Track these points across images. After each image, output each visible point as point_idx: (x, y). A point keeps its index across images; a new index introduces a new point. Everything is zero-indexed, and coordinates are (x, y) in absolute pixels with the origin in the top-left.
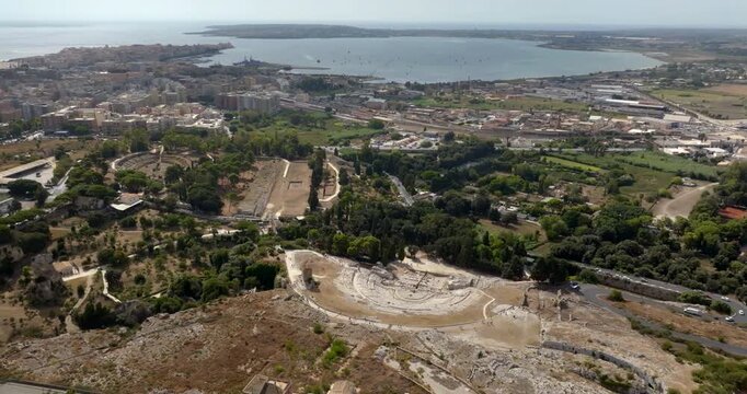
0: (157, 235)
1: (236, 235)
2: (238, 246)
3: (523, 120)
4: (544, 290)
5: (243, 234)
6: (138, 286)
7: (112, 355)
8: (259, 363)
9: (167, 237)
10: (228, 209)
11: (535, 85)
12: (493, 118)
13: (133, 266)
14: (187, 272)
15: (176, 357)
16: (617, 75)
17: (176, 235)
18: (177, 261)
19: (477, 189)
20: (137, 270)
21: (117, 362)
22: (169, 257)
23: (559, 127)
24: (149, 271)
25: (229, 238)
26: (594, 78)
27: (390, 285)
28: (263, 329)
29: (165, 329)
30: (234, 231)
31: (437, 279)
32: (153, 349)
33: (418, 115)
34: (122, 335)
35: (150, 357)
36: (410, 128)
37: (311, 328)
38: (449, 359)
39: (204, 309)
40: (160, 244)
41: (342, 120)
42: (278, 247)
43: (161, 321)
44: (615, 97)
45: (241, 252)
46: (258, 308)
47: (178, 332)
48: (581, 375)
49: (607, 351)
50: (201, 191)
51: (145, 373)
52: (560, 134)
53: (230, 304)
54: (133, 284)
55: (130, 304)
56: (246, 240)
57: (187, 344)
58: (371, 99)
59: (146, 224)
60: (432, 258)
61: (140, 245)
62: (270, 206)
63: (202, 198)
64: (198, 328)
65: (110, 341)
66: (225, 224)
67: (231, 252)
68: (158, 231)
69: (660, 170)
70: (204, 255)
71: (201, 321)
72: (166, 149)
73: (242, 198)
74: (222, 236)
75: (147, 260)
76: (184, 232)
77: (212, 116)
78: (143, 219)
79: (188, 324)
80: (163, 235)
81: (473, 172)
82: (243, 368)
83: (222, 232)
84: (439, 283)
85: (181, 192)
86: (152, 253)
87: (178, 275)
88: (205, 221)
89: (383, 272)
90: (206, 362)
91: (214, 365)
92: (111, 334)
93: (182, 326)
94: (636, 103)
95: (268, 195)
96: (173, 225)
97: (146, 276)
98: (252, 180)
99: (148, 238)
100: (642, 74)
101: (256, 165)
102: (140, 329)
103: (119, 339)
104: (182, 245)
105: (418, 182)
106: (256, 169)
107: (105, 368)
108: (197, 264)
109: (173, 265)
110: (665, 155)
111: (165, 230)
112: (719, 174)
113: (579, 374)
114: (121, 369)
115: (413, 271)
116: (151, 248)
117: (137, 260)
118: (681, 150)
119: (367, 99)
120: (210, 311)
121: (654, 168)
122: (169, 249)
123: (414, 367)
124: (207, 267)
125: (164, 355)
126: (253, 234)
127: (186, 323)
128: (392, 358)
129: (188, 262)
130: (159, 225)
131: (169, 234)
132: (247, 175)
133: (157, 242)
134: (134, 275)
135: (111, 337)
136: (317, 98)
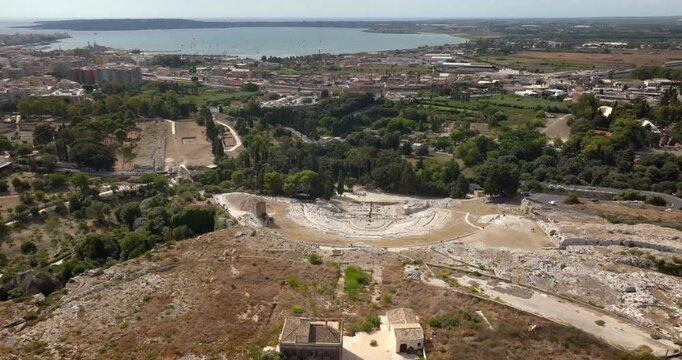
0: (40, 197)
1: (141, 190)
2: (149, 199)
3: (384, 79)
4: (500, 203)
5: (149, 187)
6: (28, 256)
7: (34, 331)
8: (263, 308)
9: (54, 198)
10: (121, 166)
11: (377, 56)
12: (356, 79)
13: (14, 235)
14: (90, 233)
15: (139, 319)
16: (441, 48)
17: (65, 195)
18: (75, 224)
19: (376, 131)
20: (21, 239)
21: (46, 339)
22: (61, 220)
23: (420, 83)
24: (39, 239)
25: (133, 194)
26: (424, 50)
27: (342, 217)
28: (244, 267)
29: (106, 286)
30: (138, 185)
31: (386, 207)
32: (99, 313)
33: (285, 81)
34: (39, 304)
35: (99, 323)
36: (283, 90)
37: (306, 260)
38: (492, 268)
39: (149, 258)
40: (46, 207)
41: (211, 88)
42: (202, 193)
43: (95, 279)
44: (448, 61)
45: (155, 204)
46: (222, 247)
47: (127, 287)
48: (632, 265)
49: (635, 238)
50: (86, 145)
51: (100, 347)
52: (422, 88)
53: (183, 248)
54: (19, 255)
55: (23, 276)
56: (155, 193)
57: (147, 300)
58: (234, 70)
59: (21, 187)
60: (369, 189)
61: (20, 209)
62: (169, 160)
63: (91, 153)
64: (153, 279)
65: (24, 313)
66: (123, 179)
67: (143, 205)
68: (40, 192)
69: (522, 108)
70: (108, 213)
71: (154, 271)
72: (23, 118)
73: (135, 155)
74: (125, 192)
75: (33, 226)
76: (74, 191)
77: (71, 87)
78: (16, 183)
79: (136, 276)
80: (47, 196)
81: (365, 118)
82: (245, 316)
83: (122, 188)
84: (392, 211)
85: (61, 151)
86: (39, 218)
87: (80, 238)
88: (99, 178)
89: (330, 205)
90: (187, 318)
91: (201, 320)
92: (21, 305)
93: (129, 280)
94: (469, 64)
95: (162, 151)
96: (59, 185)
97: (36, 244)
98: (138, 139)
99: (29, 202)
100: (460, 46)
101: (138, 126)
102: (66, 293)
103: (36, 309)
104: (76, 205)
105: (319, 129)
106: (139, 130)
107: (28, 350)
108: (101, 223)
109: (70, 228)
110: (518, 96)
111: (47, 191)
112: (570, 107)
113: (630, 263)
114: (58, 348)
115: (358, 203)
116: (35, 212)
117: (18, 227)
118: (530, 92)
119: (229, 70)
120: (158, 259)
121: (515, 107)
122: (61, 211)
123: (464, 281)
124: (114, 226)
125: (119, 318)
126: (162, 186)
127: (132, 276)
128: (430, 276)
129: (89, 223)
130: (39, 187)
131: (56, 195)
132: (132, 135)
133: (42, 205)
134: (19, 244)
135: (22, 309)
136: (179, 72)
